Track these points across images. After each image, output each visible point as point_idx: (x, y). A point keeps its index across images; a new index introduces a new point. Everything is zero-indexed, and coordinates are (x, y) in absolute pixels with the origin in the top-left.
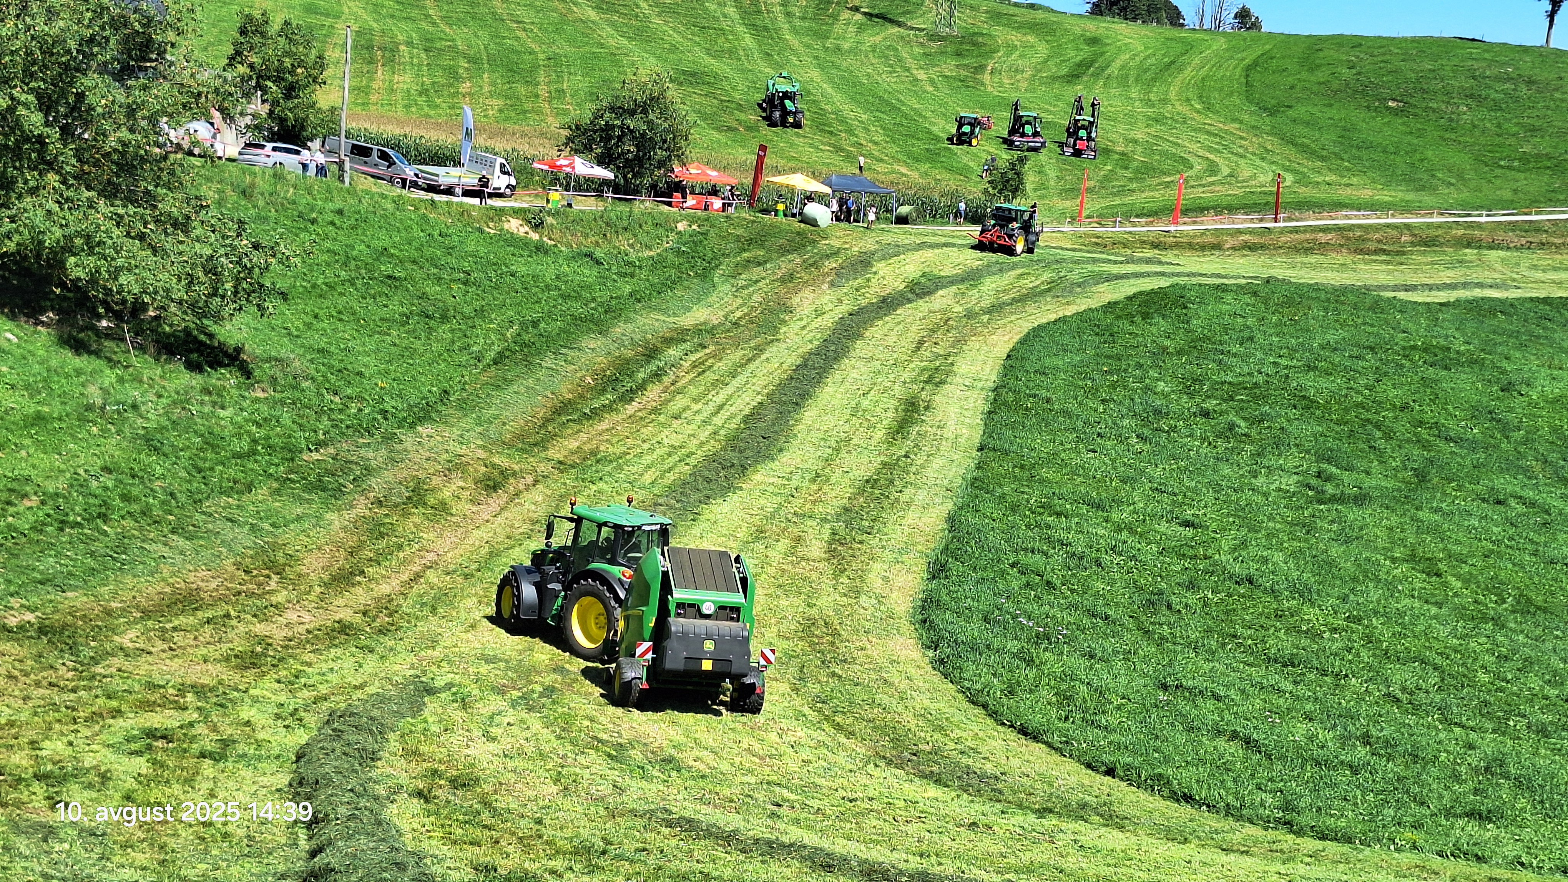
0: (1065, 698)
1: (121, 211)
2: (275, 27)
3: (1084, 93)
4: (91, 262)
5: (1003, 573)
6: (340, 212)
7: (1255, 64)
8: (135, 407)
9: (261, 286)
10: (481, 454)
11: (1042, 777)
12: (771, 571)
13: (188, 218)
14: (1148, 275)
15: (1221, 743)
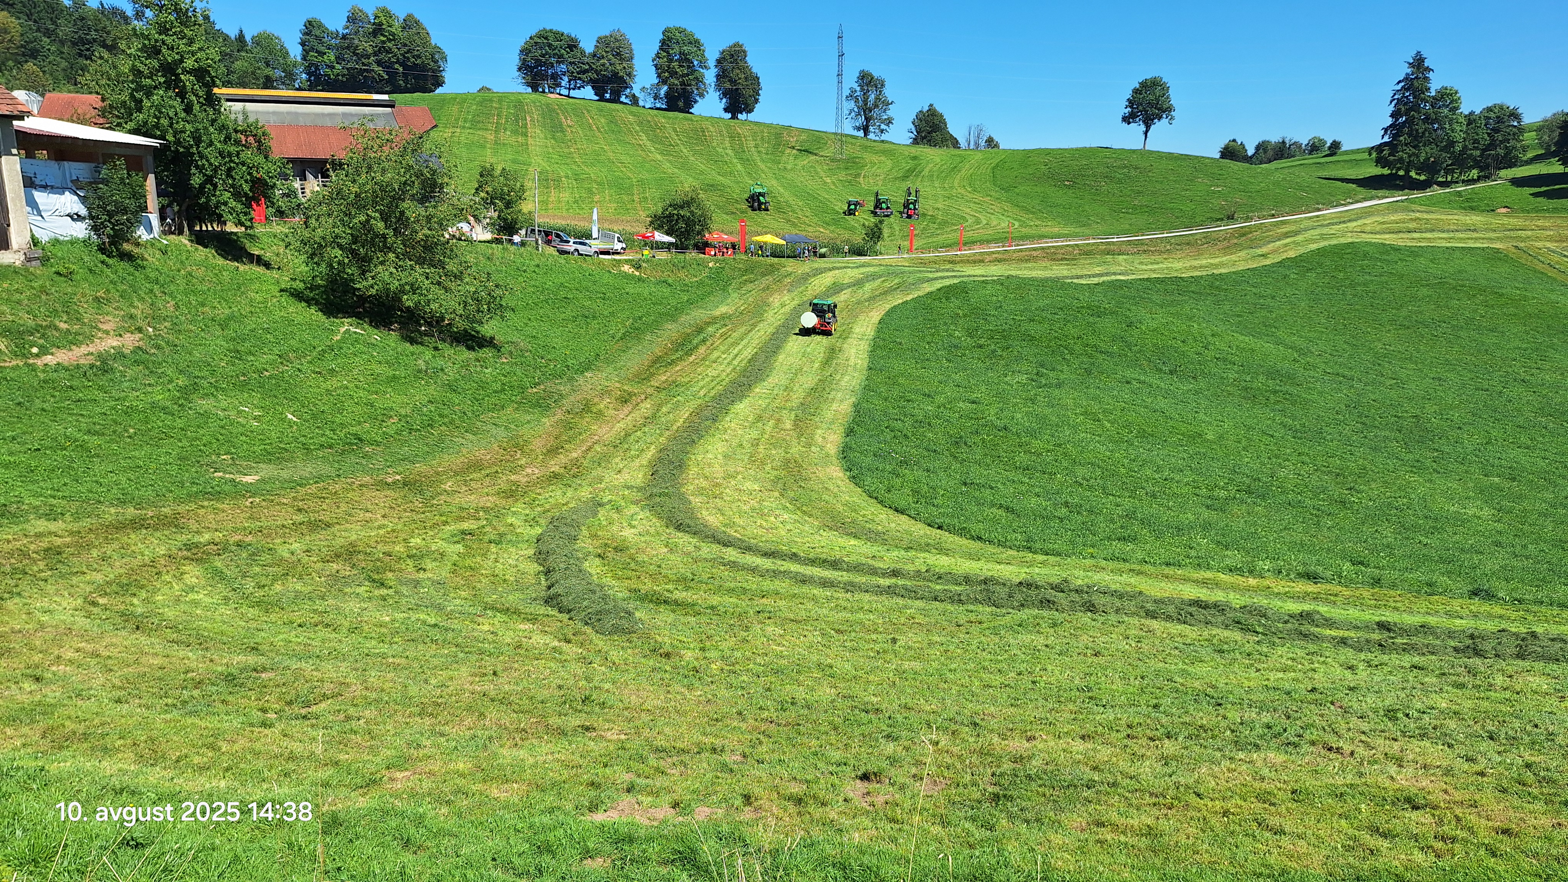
0: (915, 492)
1: (427, 271)
2: (498, 172)
3: (911, 185)
4: (416, 298)
5: (883, 431)
6: (538, 266)
7: (997, 165)
8: (442, 370)
9: (501, 305)
10: (617, 385)
11: (907, 532)
12: (766, 436)
13: (462, 273)
14: (948, 277)
15: (994, 510)
